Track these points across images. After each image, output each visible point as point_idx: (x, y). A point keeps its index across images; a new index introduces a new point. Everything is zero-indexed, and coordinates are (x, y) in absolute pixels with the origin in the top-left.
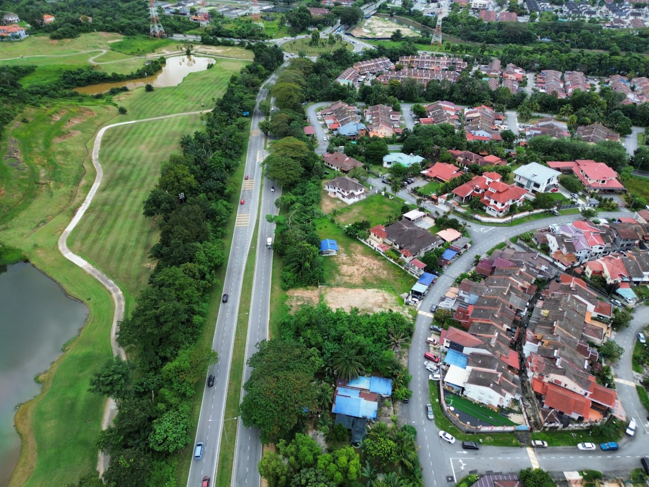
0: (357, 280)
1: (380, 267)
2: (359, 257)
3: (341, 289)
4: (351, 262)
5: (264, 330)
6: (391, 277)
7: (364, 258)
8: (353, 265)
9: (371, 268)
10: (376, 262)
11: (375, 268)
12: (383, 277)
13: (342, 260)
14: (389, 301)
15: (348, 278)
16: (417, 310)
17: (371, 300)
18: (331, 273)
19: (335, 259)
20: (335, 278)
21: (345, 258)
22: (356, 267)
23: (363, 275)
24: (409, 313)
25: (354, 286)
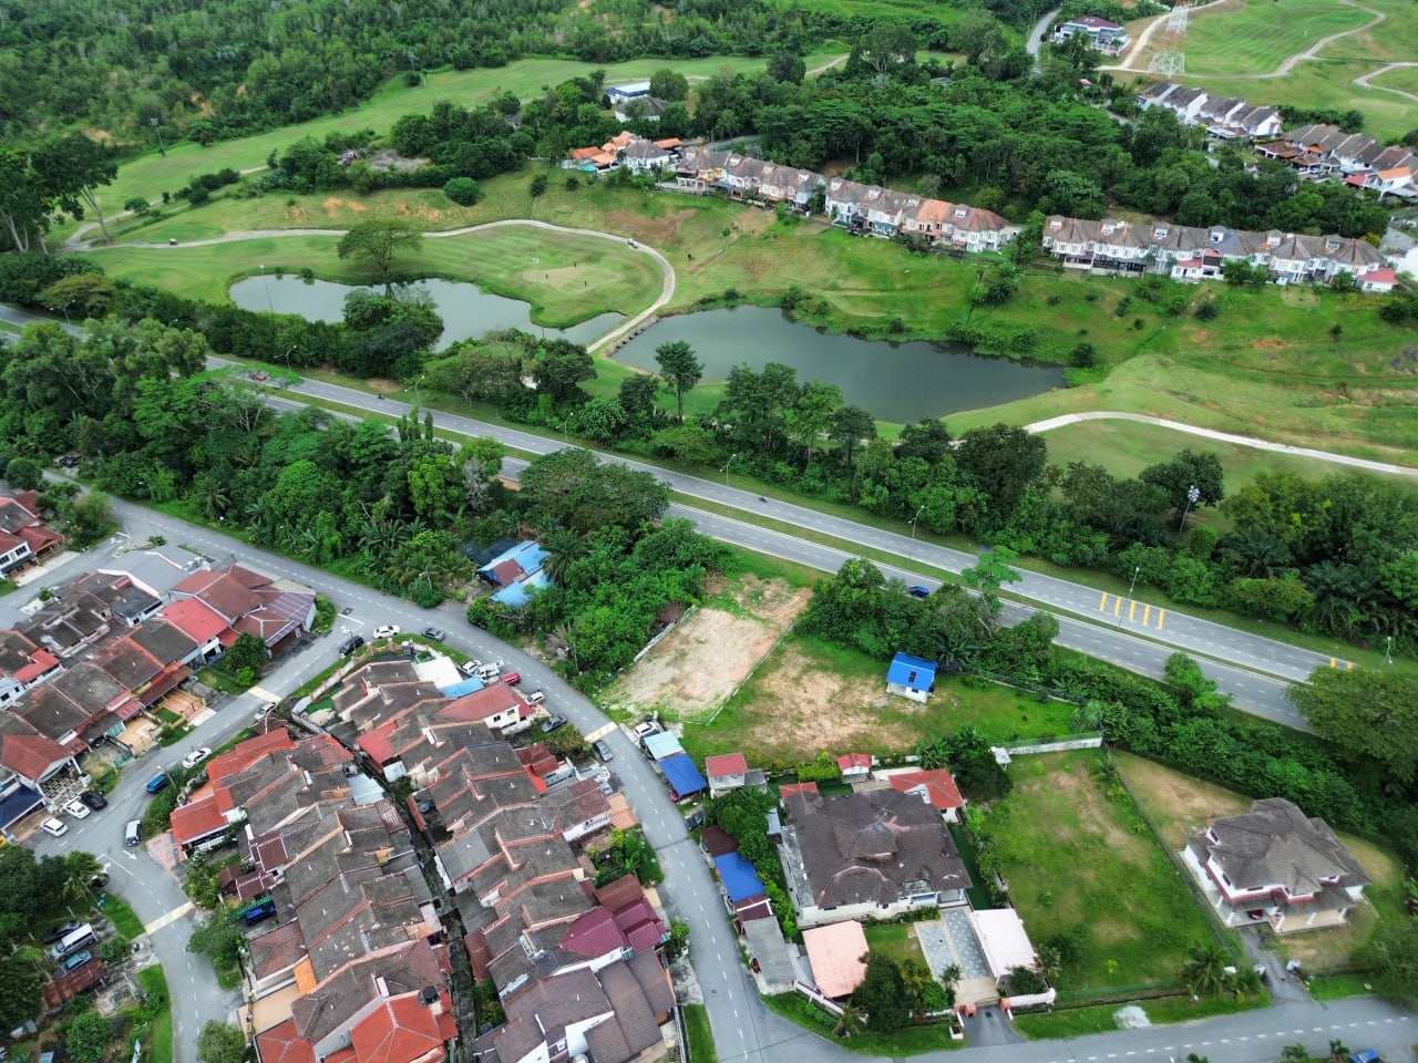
0: (774, 683)
1: (796, 742)
2: (854, 726)
3: (763, 650)
4: (847, 700)
5: (731, 538)
6: (748, 743)
7: (845, 732)
8: (830, 701)
9: (803, 725)
10: (820, 742)
11: (799, 733)
12: (759, 730)
13: (862, 693)
14: (679, 701)
15: (793, 673)
16: (622, 725)
17: (699, 676)
18: (826, 656)
19: (872, 682)
20: (806, 656)
21: (866, 699)
22: (822, 702)
23: (786, 702)
24: (625, 710)
25: (759, 671)
